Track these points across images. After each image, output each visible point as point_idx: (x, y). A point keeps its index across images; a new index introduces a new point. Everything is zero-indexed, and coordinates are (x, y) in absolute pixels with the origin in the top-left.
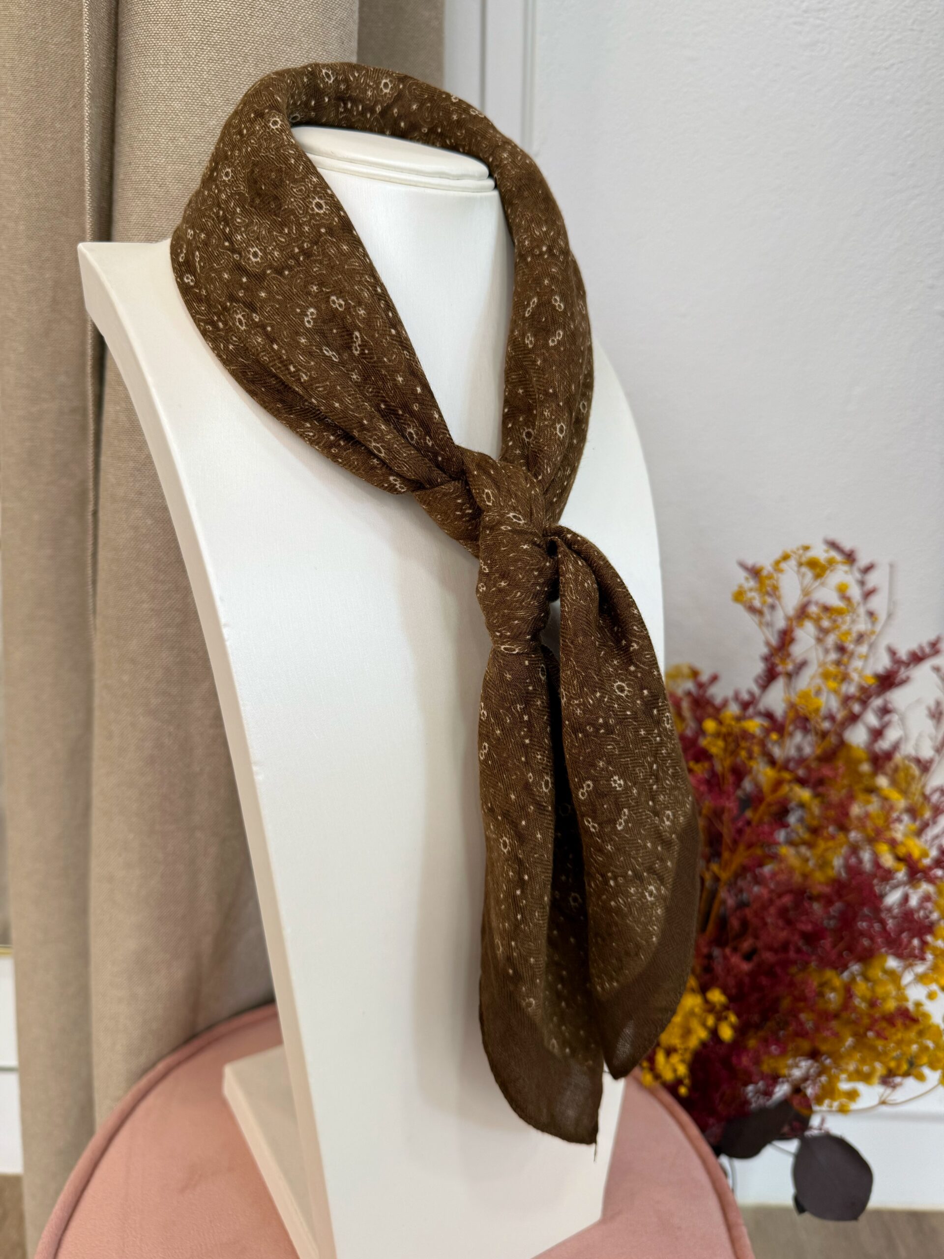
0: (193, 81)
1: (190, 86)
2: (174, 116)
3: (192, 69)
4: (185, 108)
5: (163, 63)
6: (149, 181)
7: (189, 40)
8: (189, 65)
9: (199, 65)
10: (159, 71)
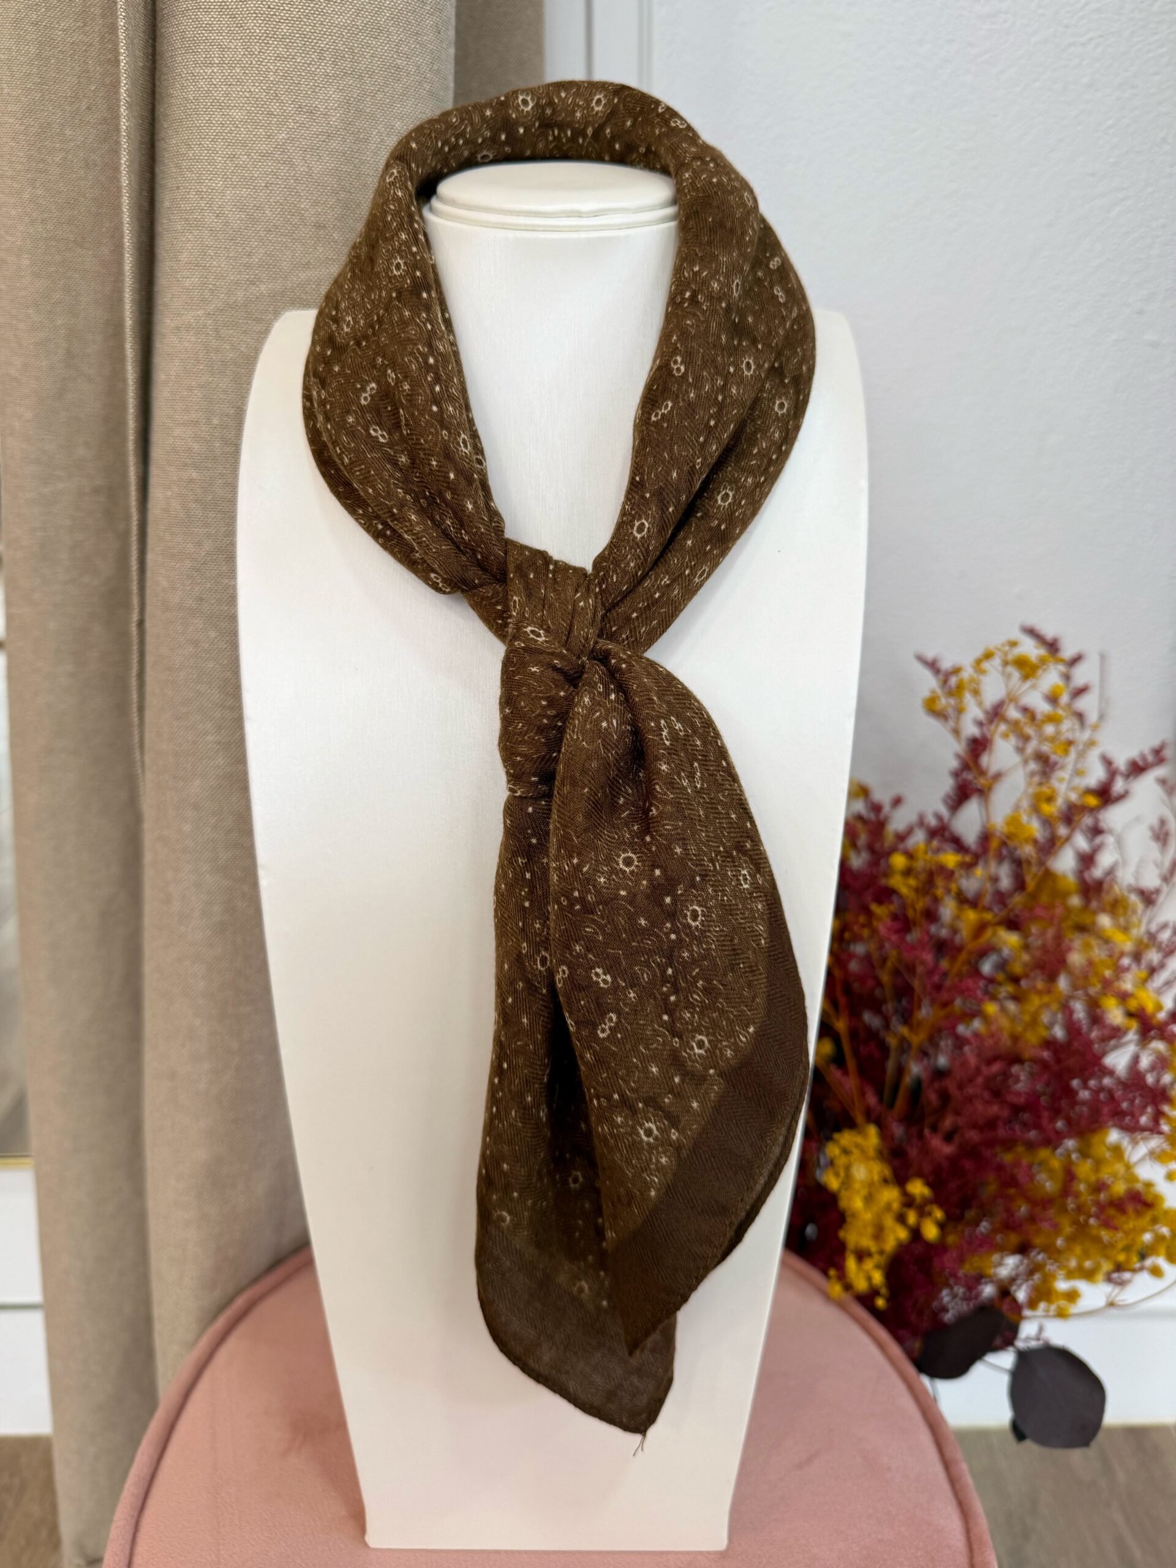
0: (257, 84)
1: (252, 90)
2: (233, 129)
3: (254, 69)
4: (246, 117)
5: (217, 62)
6: (203, 209)
7: (250, 32)
8: (251, 64)
9: (264, 64)
10: (213, 72)
